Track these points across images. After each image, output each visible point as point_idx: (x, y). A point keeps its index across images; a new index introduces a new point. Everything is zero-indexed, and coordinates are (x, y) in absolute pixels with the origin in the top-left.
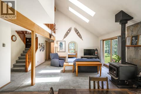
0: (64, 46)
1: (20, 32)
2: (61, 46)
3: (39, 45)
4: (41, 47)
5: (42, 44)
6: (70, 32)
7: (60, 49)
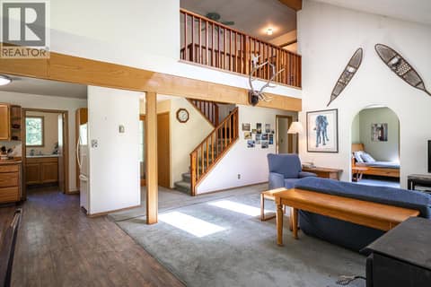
2: (322, 129)
3: (243, 129)
4: (254, 136)
5: (259, 125)
6: (357, 69)
7: (318, 142)
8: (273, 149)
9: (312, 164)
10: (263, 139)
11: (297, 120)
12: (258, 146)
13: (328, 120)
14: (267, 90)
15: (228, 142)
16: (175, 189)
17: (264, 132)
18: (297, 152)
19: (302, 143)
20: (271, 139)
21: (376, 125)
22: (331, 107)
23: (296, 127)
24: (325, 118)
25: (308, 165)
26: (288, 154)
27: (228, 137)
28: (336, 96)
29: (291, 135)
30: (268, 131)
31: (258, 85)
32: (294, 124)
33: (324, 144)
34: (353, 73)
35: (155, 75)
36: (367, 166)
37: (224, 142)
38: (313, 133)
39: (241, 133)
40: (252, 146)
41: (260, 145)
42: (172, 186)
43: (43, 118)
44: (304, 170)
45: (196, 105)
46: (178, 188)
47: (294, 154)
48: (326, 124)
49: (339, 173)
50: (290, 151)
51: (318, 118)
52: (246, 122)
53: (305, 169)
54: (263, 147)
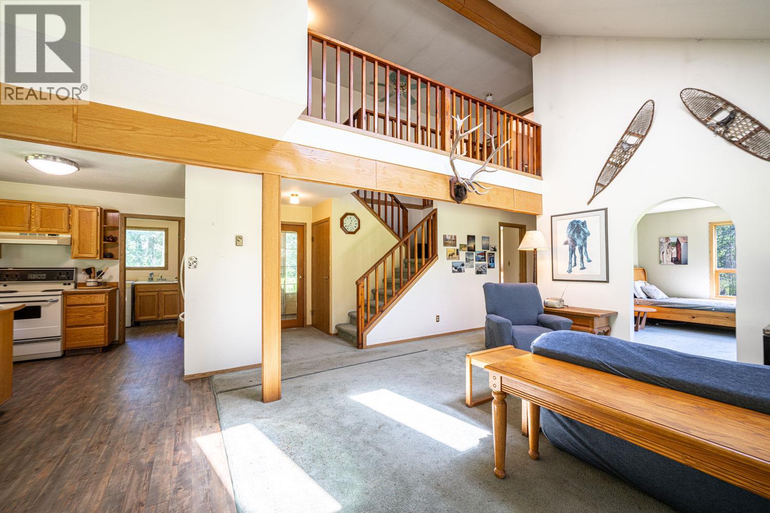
0: (594, 244)
1: (382, 198)
2: (579, 242)
3: (445, 244)
4: (463, 255)
5: (471, 238)
6: (643, 137)
7: (572, 265)
8: (494, 276)
9: (561, 301)
10: (478, 260)
11: (535, 229)
12: (470, 271)
13: (590, 228)
14: (482, 178)
15: (420, 264)
16: (337, 335)
17: (479, 249)
18: (535, 280)
19: (543, 265)
20: (492, 260)
21: (667, 239)
22: (595, 205)
23: (532, 240)
24: (584, 223)
25: (555, 303)
26: (518, 284)
27: (420, 256)
28: (604, 187)
29: (523, 254)
30: (486, 247)
31: (466, 169)
32: (529, 234)
33: (583, 268)
34: (636, 146)
35: (278, 146)
36: (654, 305)
37: (413, 264)
38: (563, 251)
39: (442, 250)
40: (460, 271)
41: (474, 270)
42: (333, 330)
43: (166, 230)
44: (546, 312)
45: (372, 207)
46: (341, 334)
47: (529, 283)
48: (586, 234)
49: (610, 317)
50: (523, 279)
51: (572, 224)
52: (449, 233)
53: (549, 310)
54: (478, 273)
